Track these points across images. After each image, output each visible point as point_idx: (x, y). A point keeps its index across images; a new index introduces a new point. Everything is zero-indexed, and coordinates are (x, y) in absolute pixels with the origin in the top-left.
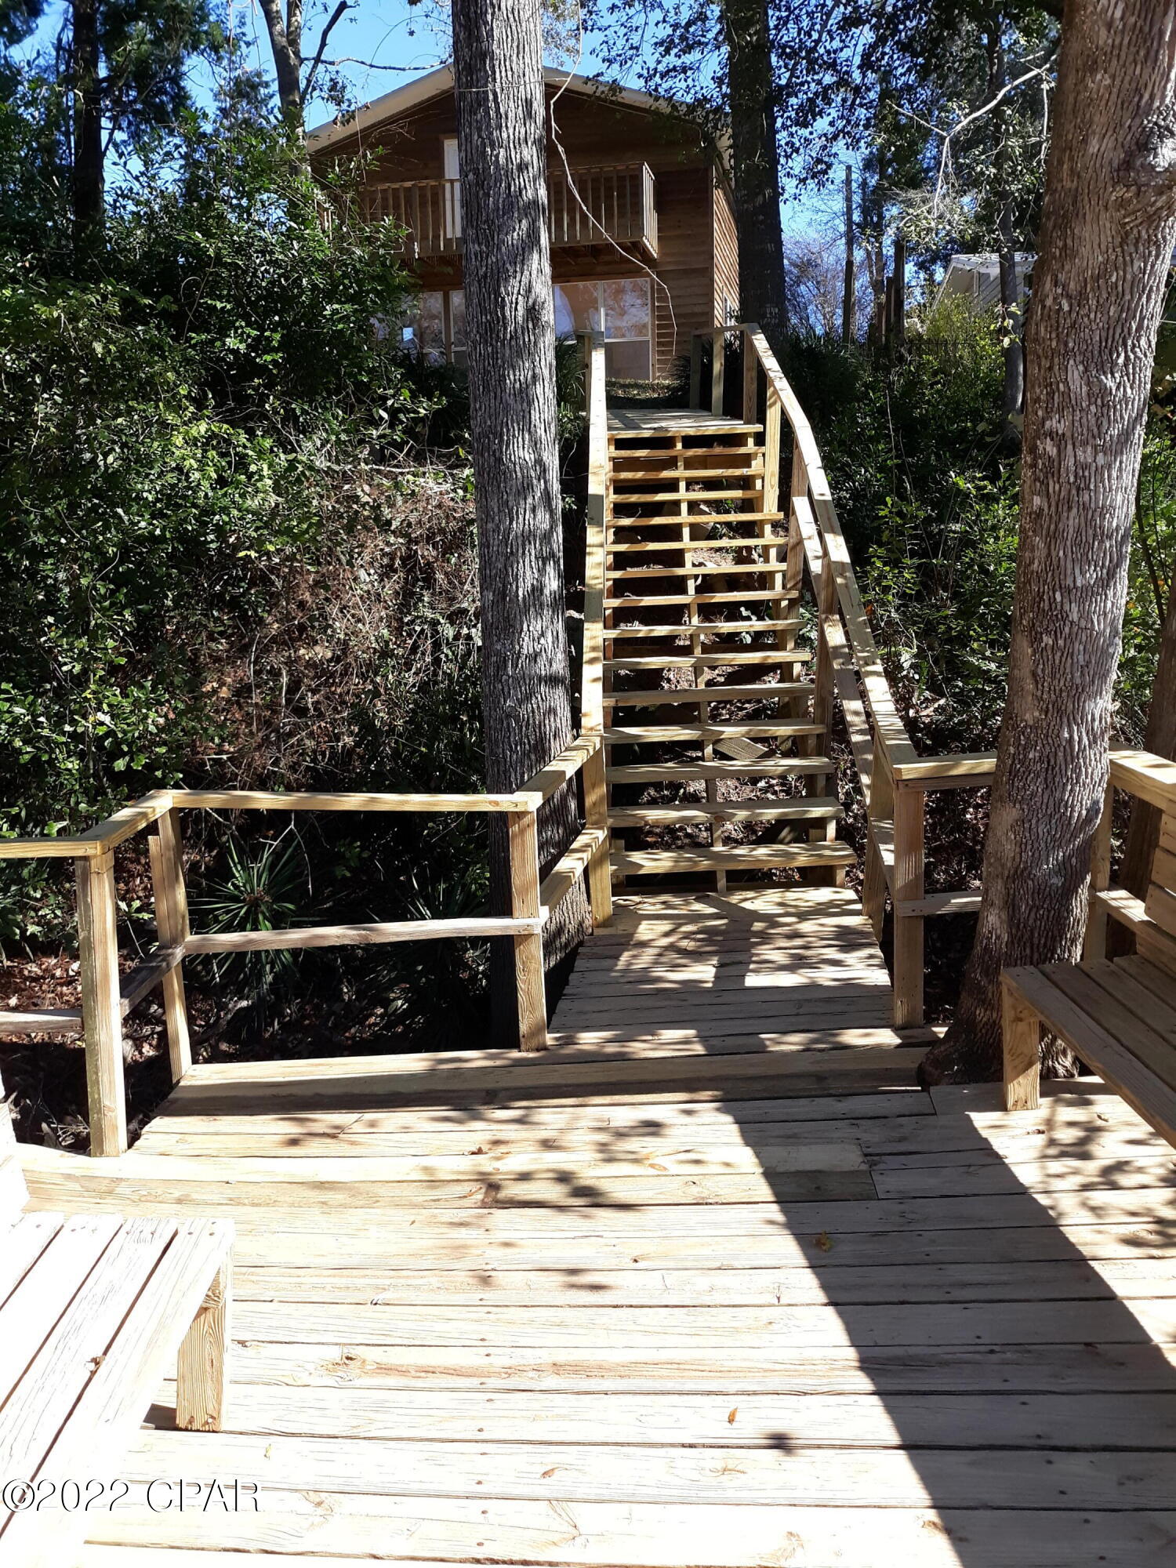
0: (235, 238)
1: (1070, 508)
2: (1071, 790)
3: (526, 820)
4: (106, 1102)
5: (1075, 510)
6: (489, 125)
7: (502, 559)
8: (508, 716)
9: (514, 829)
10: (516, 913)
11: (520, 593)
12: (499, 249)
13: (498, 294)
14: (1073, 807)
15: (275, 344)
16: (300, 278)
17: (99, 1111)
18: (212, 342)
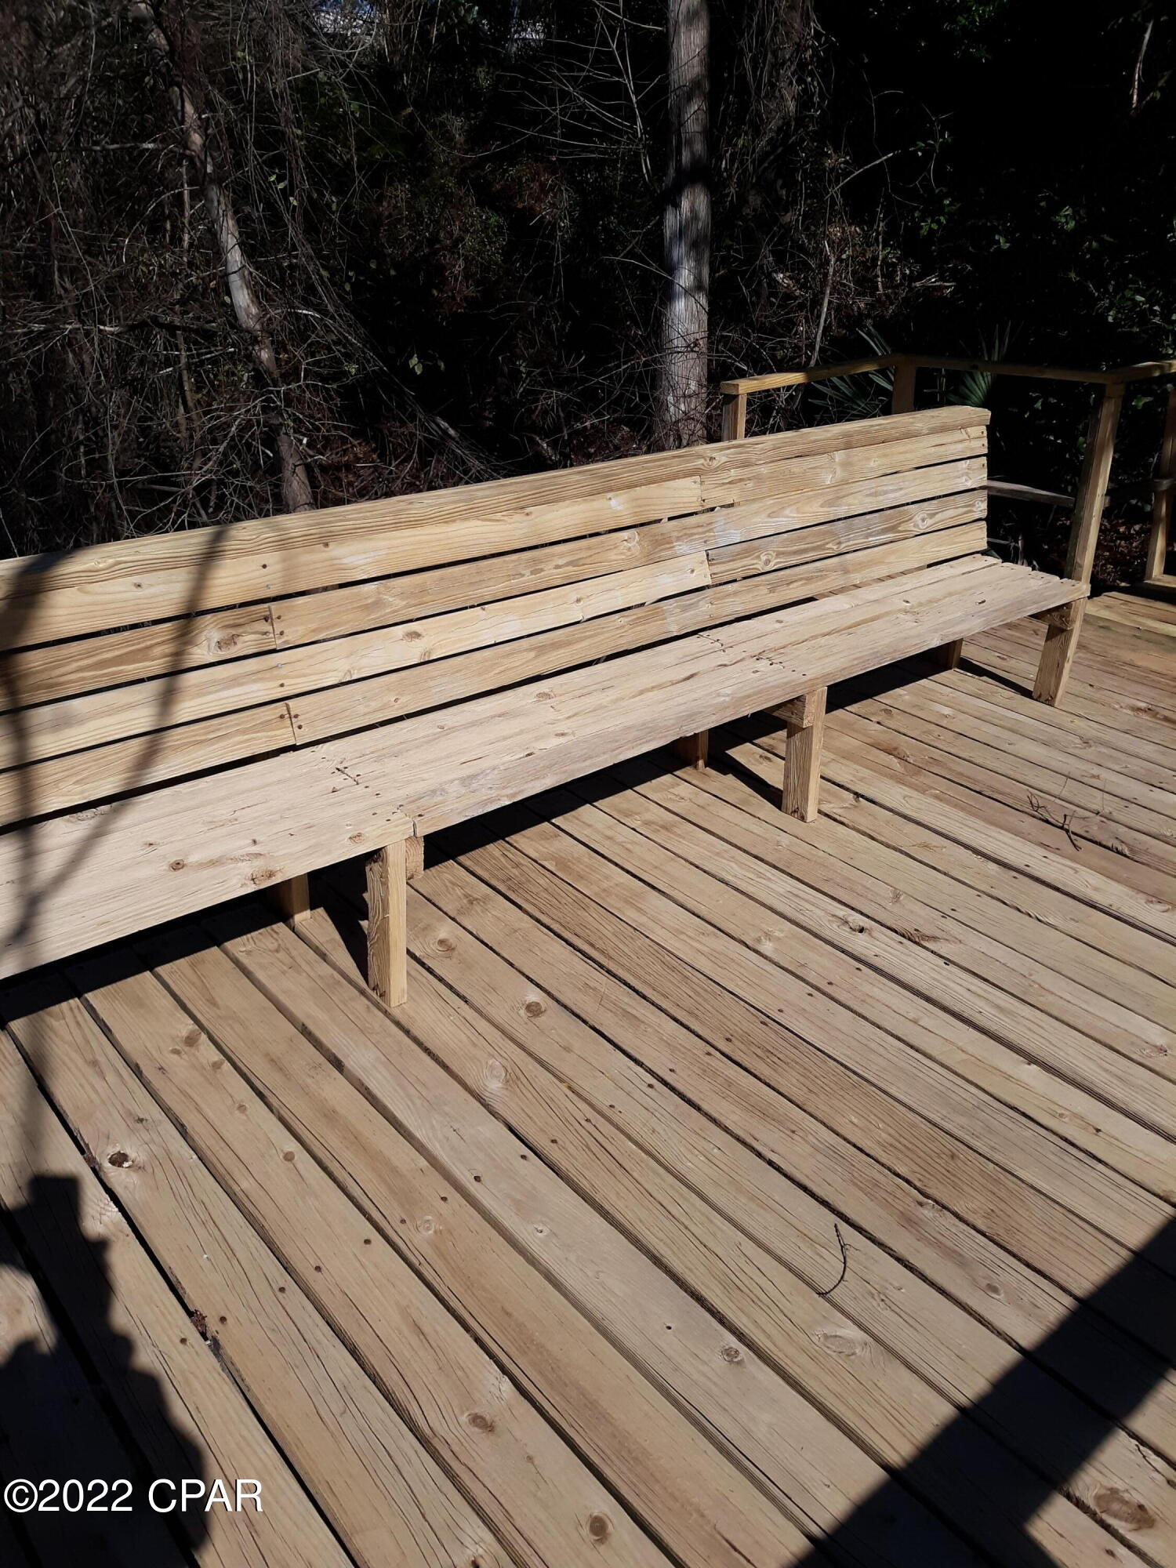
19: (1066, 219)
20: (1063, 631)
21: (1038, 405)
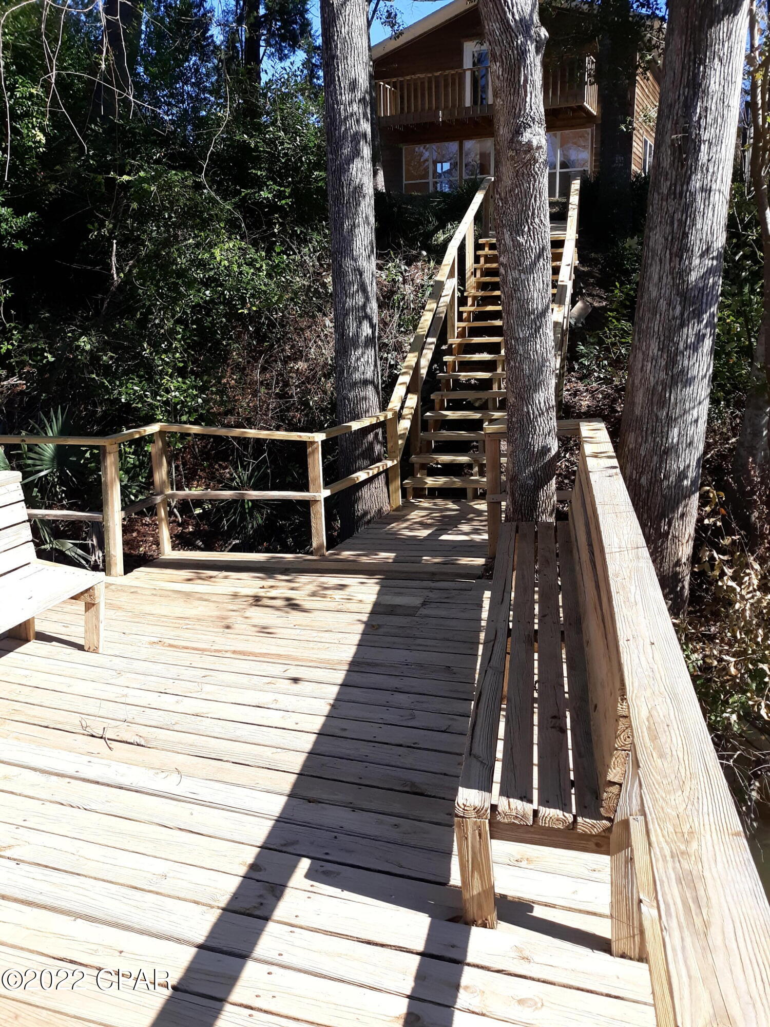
0: (267, 136)
1: (513, 300)
2: (532, 437)
3: (315, 445)
4: (112, 552)
5: (514, 301)
6: (336, 93)
7: (342, 317)
8: (344, 399)
9: (309, 450)
10: (311, 490)
11: (351, 334)
12: (341, 157)
13: (340, 180)
14: (534, 446)
15: (287, 194)
16: (301, 157)
17: (109, 556)
18: (255, 193)
19: (84, 343)
20: (94, 605)
21: (88, 455)
